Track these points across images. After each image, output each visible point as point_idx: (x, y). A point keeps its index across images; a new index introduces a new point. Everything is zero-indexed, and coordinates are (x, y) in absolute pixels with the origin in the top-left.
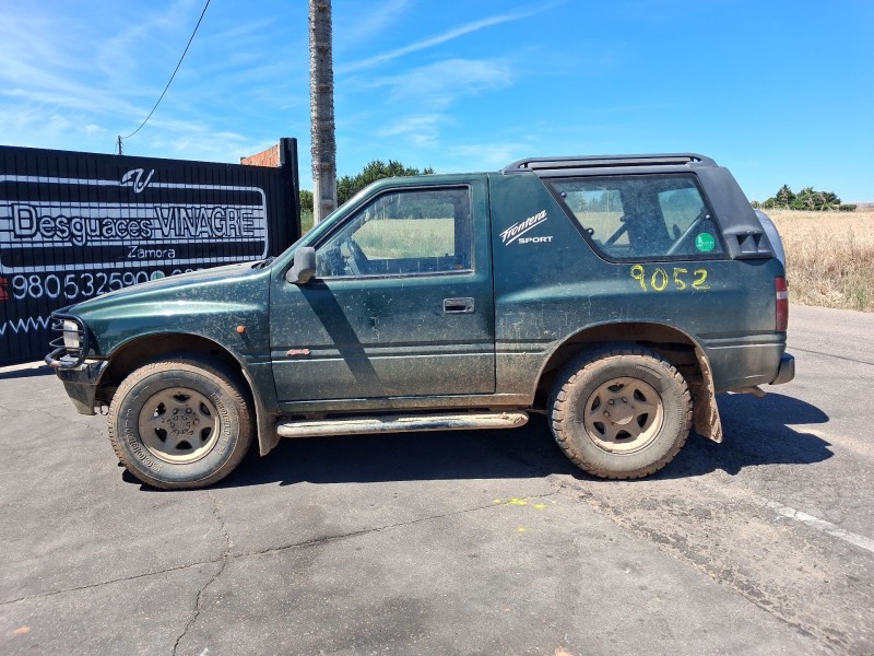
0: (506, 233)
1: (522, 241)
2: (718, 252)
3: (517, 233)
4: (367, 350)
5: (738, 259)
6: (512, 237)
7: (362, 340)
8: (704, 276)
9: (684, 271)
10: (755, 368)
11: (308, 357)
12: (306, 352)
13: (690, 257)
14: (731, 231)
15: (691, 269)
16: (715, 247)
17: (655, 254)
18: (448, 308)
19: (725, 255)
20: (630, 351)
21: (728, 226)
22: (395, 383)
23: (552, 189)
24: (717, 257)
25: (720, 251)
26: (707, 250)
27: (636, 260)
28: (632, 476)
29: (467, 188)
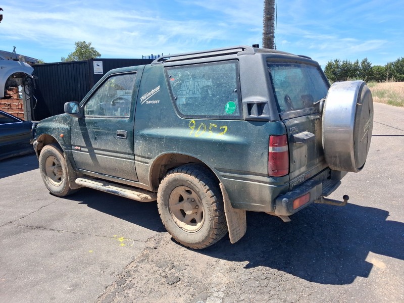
0: (143, 98)
1: (148, 102)
2: (237, 114)
3: (147, 98)
4: (95, 151)
5: (247, 120)
6: (144, 100)
7: (94, 146)
8: (226, 130)
9: (215, 126)
10: (257, 198)
11: (80, 150)
12: (79, 148)
13: (220, 117)
14: (246, 100)
15: (219, 124)
16: (236, 112)
17: (202, 114)
18: (119, 135)
19: (240, 118)
20: (185, 171)
21: (245, 97)
22: (105, 168)
23: (166, 73)
24: (235, 118)
25: (238, 114)
26: (230, 113)
27: (192, 117)
28: (191, 247)
29: (136, 73)
